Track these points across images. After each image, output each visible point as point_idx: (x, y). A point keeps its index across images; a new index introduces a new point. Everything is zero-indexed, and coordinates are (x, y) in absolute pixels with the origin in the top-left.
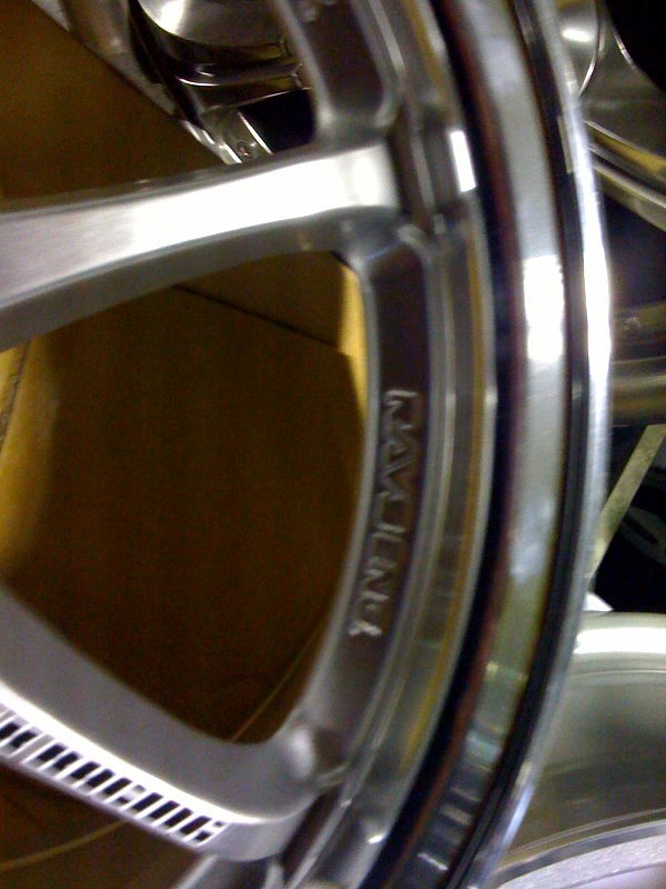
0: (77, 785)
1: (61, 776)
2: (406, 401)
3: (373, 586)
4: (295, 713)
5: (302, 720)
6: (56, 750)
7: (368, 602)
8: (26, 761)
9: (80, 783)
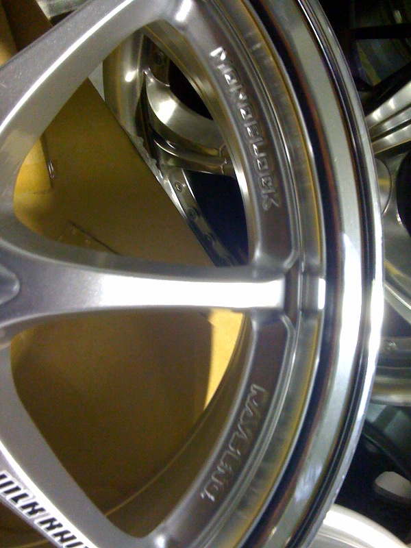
0: (57, 539)
1: (50, 533)
2: (259, 392)
3: (217, 476)
4: (162, 525)
5: (163, 531)
6: (52, 520)
7: (213, 483)
8: (36, 522)
9: (58, 538)
